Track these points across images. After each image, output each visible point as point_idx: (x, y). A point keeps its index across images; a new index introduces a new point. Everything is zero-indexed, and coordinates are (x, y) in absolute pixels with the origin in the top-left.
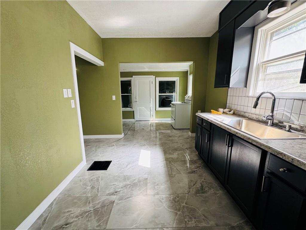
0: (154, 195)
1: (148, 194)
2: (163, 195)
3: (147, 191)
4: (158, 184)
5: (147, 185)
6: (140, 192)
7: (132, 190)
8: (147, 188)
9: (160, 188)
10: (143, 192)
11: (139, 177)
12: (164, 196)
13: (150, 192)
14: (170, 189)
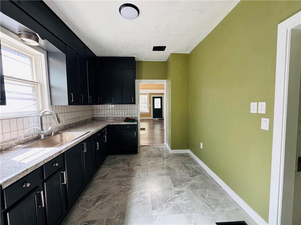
0: (144, 192)
1: (150, 193)
2: (138, 192)
3: (151, 195)
4: (140, 202)
5: (152, 201)
6: (157, 194)
7: (165, 196)
8: (151, 198)
9: (139, 199)
10: (154, 194)
11: (163, 212)
12: (136, 192)
13: (148, 195)
14: (130, 198)
